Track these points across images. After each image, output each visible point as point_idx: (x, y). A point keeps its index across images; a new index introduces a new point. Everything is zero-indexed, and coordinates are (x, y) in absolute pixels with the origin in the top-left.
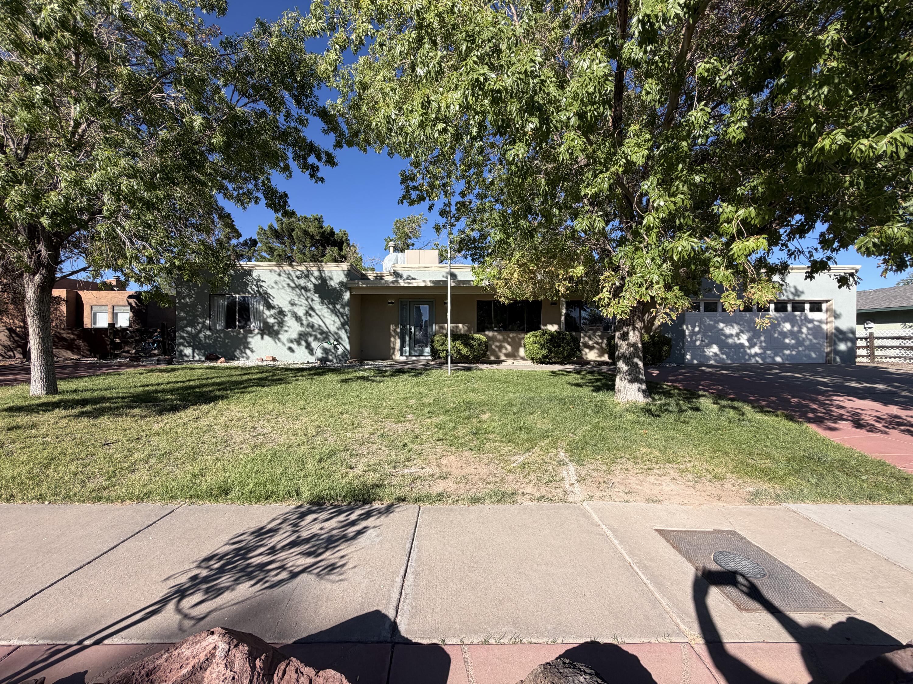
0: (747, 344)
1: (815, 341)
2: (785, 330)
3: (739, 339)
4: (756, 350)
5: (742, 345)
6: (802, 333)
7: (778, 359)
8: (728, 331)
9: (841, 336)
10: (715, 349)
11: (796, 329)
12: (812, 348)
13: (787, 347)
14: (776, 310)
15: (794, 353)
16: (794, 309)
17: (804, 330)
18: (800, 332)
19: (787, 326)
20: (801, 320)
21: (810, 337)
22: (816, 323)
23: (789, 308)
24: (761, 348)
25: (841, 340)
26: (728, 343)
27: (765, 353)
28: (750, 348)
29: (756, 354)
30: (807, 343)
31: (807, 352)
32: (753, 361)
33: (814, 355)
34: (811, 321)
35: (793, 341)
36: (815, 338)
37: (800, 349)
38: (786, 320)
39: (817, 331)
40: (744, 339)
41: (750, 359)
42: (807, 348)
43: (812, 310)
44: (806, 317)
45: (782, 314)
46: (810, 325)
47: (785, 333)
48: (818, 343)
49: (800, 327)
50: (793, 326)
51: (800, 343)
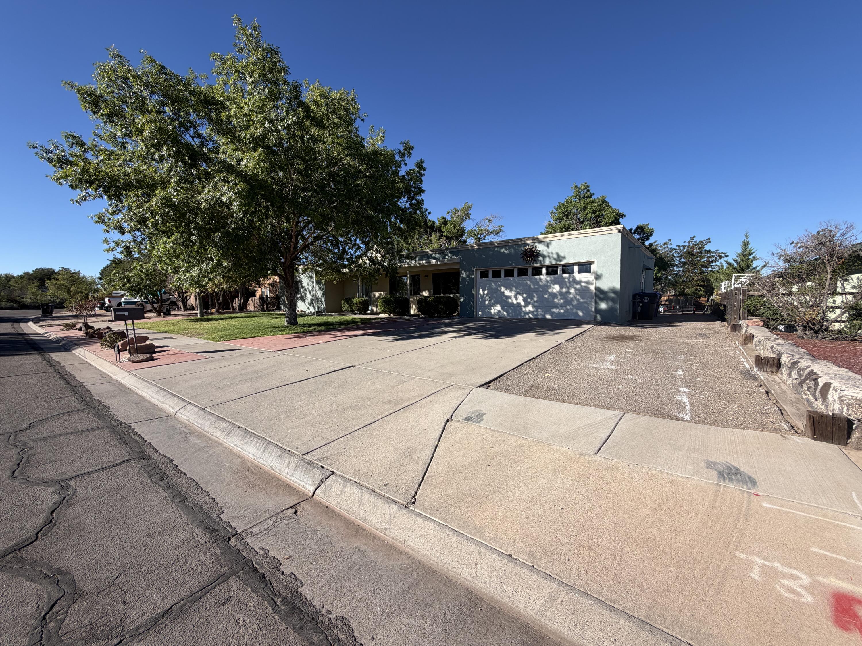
0: (523, 303)
1: (582, 300)
2: (555, 291)
3: (517, 299)
4: (530, 308)
5: (519, 304)
6: (570, 293)
7: (548, 317)
8: (507, 293)
9: (602, 296)
10: (498, 307)
11: (564, 290)
12: (580, 306)
13: (556, 306)
14: (548, 274)
15: (562, 311)
16: (564, 272)
17: (572, 291)
18: (568, 292)
19: (556, 288)
20: (570, 282)
21: (578, 297)
22: (583, 284)
23: (559, 271)
24: (534, 306)
25: (602, 300)
26: (508, 302)
27: (537, 311)
28: (525, 307)
29: (530, 312)
30: (575, 303)
31: (574, 310)
32: (527, 317)
33: (581, 314)
34: (579, 282)
35: (562, 301)
36: (582, 299)
37: (568, 307)
38: (555, 282)
39: (584, 291)
40: (520, 299)
41: (524, 315)
42: (574, 306)
43: (580, 272)
44: (574, 278)
45: (552, 277)
46: (578, 286)
47: (555, 294)
48: (585, 302)
49: (569, 288)
50: (561, 288)
51: (568, 302)
